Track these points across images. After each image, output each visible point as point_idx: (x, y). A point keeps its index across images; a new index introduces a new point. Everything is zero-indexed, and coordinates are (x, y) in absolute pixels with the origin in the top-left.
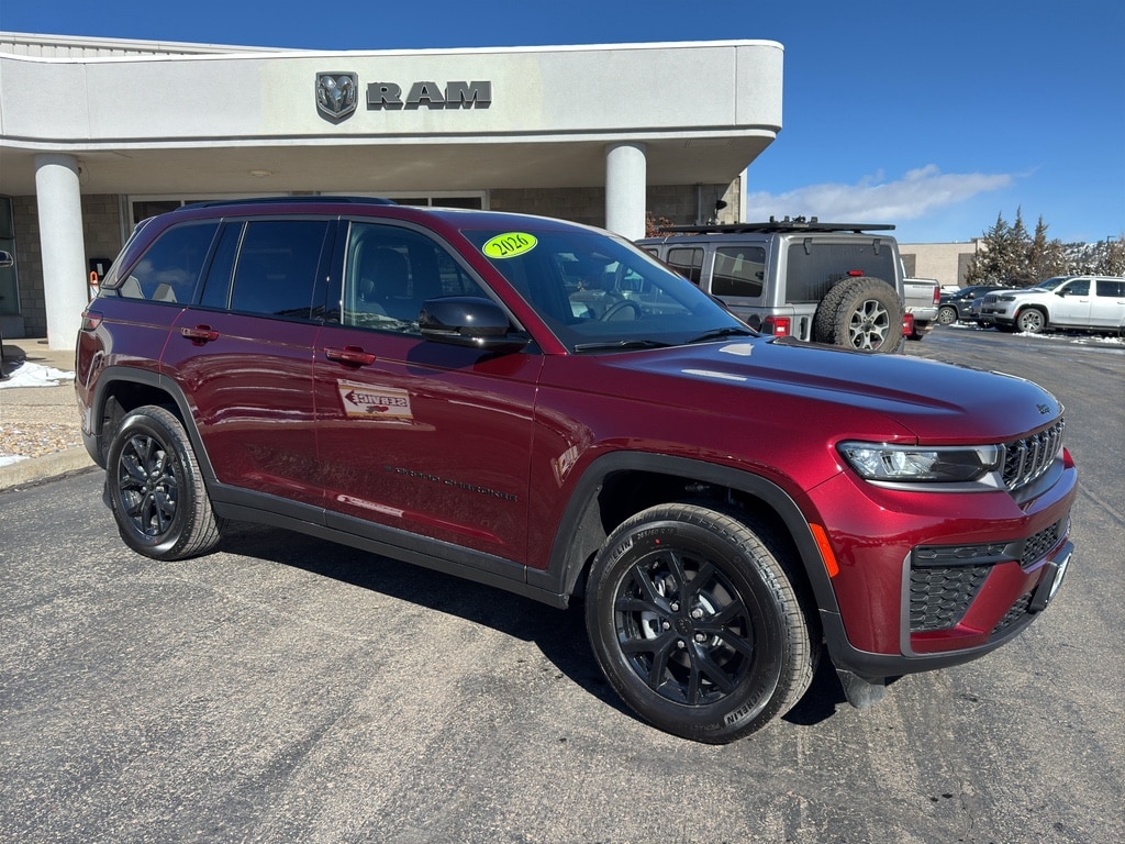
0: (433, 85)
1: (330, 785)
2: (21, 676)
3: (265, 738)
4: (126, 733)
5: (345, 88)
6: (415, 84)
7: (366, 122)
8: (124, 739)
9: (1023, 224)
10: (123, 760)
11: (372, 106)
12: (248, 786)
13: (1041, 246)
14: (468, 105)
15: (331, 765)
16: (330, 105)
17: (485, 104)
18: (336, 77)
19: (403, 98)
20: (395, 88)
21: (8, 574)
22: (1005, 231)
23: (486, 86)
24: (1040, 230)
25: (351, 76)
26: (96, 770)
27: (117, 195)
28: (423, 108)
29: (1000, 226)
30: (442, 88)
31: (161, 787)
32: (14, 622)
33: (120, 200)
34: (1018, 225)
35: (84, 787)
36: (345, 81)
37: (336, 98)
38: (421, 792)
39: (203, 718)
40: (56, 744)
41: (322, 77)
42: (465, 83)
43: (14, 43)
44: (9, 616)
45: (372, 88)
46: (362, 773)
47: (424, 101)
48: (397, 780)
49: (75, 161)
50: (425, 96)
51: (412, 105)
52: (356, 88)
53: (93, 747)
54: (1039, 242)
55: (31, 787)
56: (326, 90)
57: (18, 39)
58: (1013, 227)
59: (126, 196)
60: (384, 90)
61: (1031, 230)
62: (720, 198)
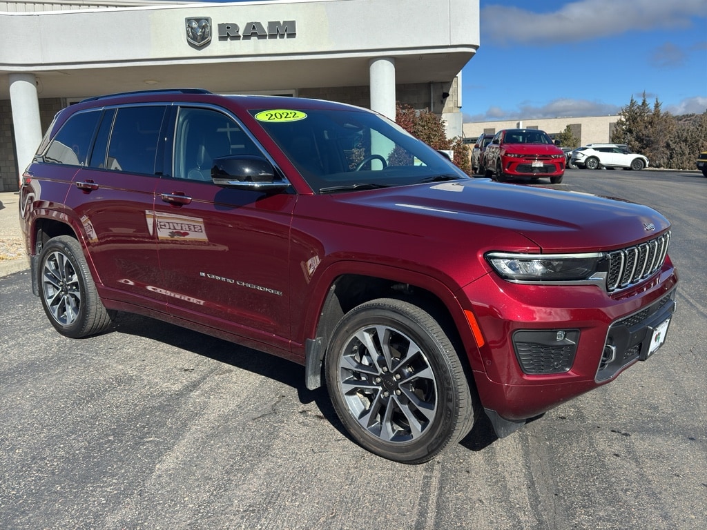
0: (259, 24)
1: (212, 397)
2: (45, 359)
3: (177, 380)
4: (105, 380)
5: (204, 27)
6: (248, 24)
7: (218, 48)
8: (105, 383)
9: (647, 102)
10: (106, 390)
11: (222, 38)
12: (170, 398)
13: (658, 116)
14: (282, 36)
15: (212, 389)
16: (194, 38)
17: (292, 35)
18: (198, 20)
19: (241, 33)
20: (235, 26)
21: (27, 314)
22: (636, 107)
23: (292, 23)
24: (657, 106)
25: (207, 19)
26: (93, 395)
27: (59, 98)
28: (254, 39)
29: (633, 104)
30: (265, 27)
31: (127, 400)
32: (36, 336)
33: (62, 101)
35: (88, 402)
36: (204, 23)
37: (198, 33)
38: (257, 398)
39: (145, 373)
40: (70, 385)
41: (189, 20)
44: (32, 333)
45: (221, 26)
46: (228, 392)
47: (254, 34)
48: (245, 394)
49: (34, 77)
50: (254, 31)
51: (246, 37)
52: (211, 27)
53: (89, 386)
54: (657, 114)
55: (61, 402)
56: (192, 28)
58: (641, 104)
59: (66, 99)
60: (228, 28)
61: (652, 106)
62: (445, 91)
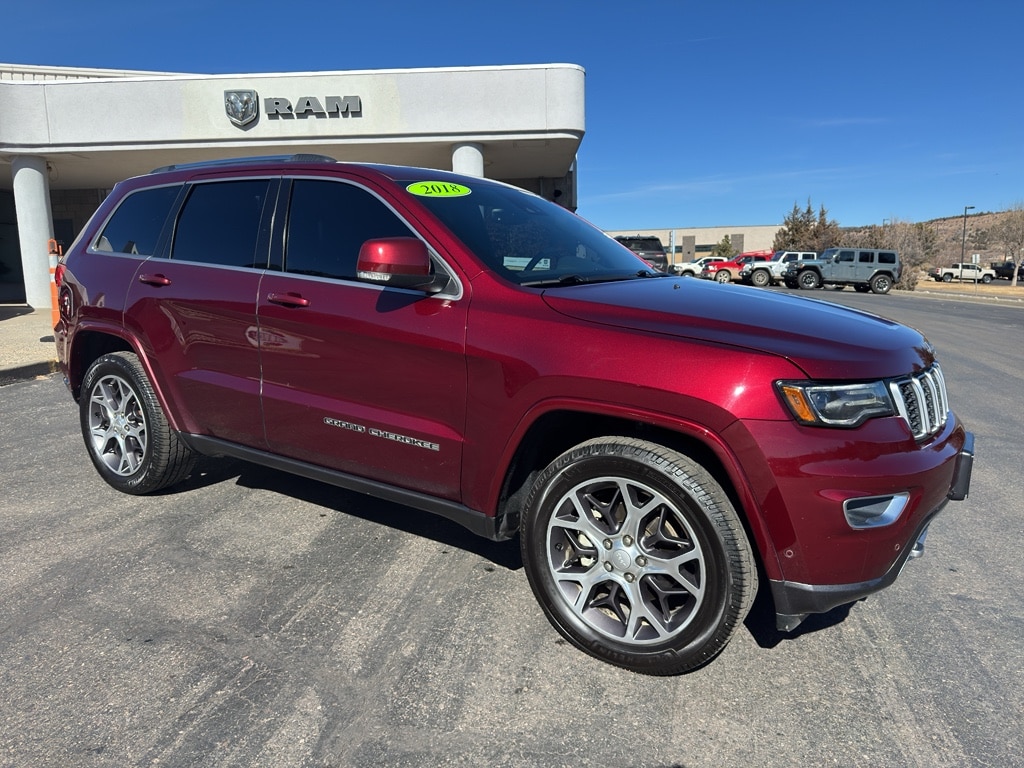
0: (314, 99)
5: (246, 102)
6: (301, 99)
7: (266, 128)
9: (812, 210)
11: (271, 116)
13: (824, 226)
14: (345, 115)
16: (236, 115)
17: (358, 114)
18: (240, 93)
19: (293, 110)
20: (285, 102)
22: (800, 215)
23: (357, 99)
24: (822, 214)
25: (251, 93)
27: (97, 190)
28: (312, 118)
29: (796, 211)
30: (322, 103)
34: (809, 211)
36: (246, 96)
41: (228, 94)
42: (339, 98)
43: (12, 73)
45: (270, 102)
47: (310, 112)
50: (309, 108)
51: (301, 115)
52: (256, 102)
54: (822, 223)
56: (232, 103)
57: (15, 70)
58: (805, 212)
59: (105, 190)
60: (277, 103)
61: (816, 215)
62: (558, 188)
